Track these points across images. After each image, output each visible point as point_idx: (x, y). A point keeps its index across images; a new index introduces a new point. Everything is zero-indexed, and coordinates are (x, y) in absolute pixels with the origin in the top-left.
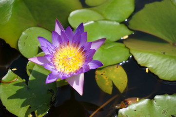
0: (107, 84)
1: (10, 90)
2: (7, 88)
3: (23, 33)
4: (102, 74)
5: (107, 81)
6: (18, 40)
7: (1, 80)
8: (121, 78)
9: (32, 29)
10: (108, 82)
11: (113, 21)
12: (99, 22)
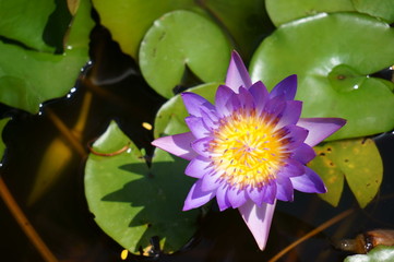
0: (331, 180)
1: (109, 175)
2: (102, 167)
3: (157, 23)
4: (323, 154)
5: (332, 172)
6: (141, 40)
7: (91, 145)
8: (367, 170)
9: (179, 14)
10: (335, 177)
11: (373, 18)
12: (340, 17)
